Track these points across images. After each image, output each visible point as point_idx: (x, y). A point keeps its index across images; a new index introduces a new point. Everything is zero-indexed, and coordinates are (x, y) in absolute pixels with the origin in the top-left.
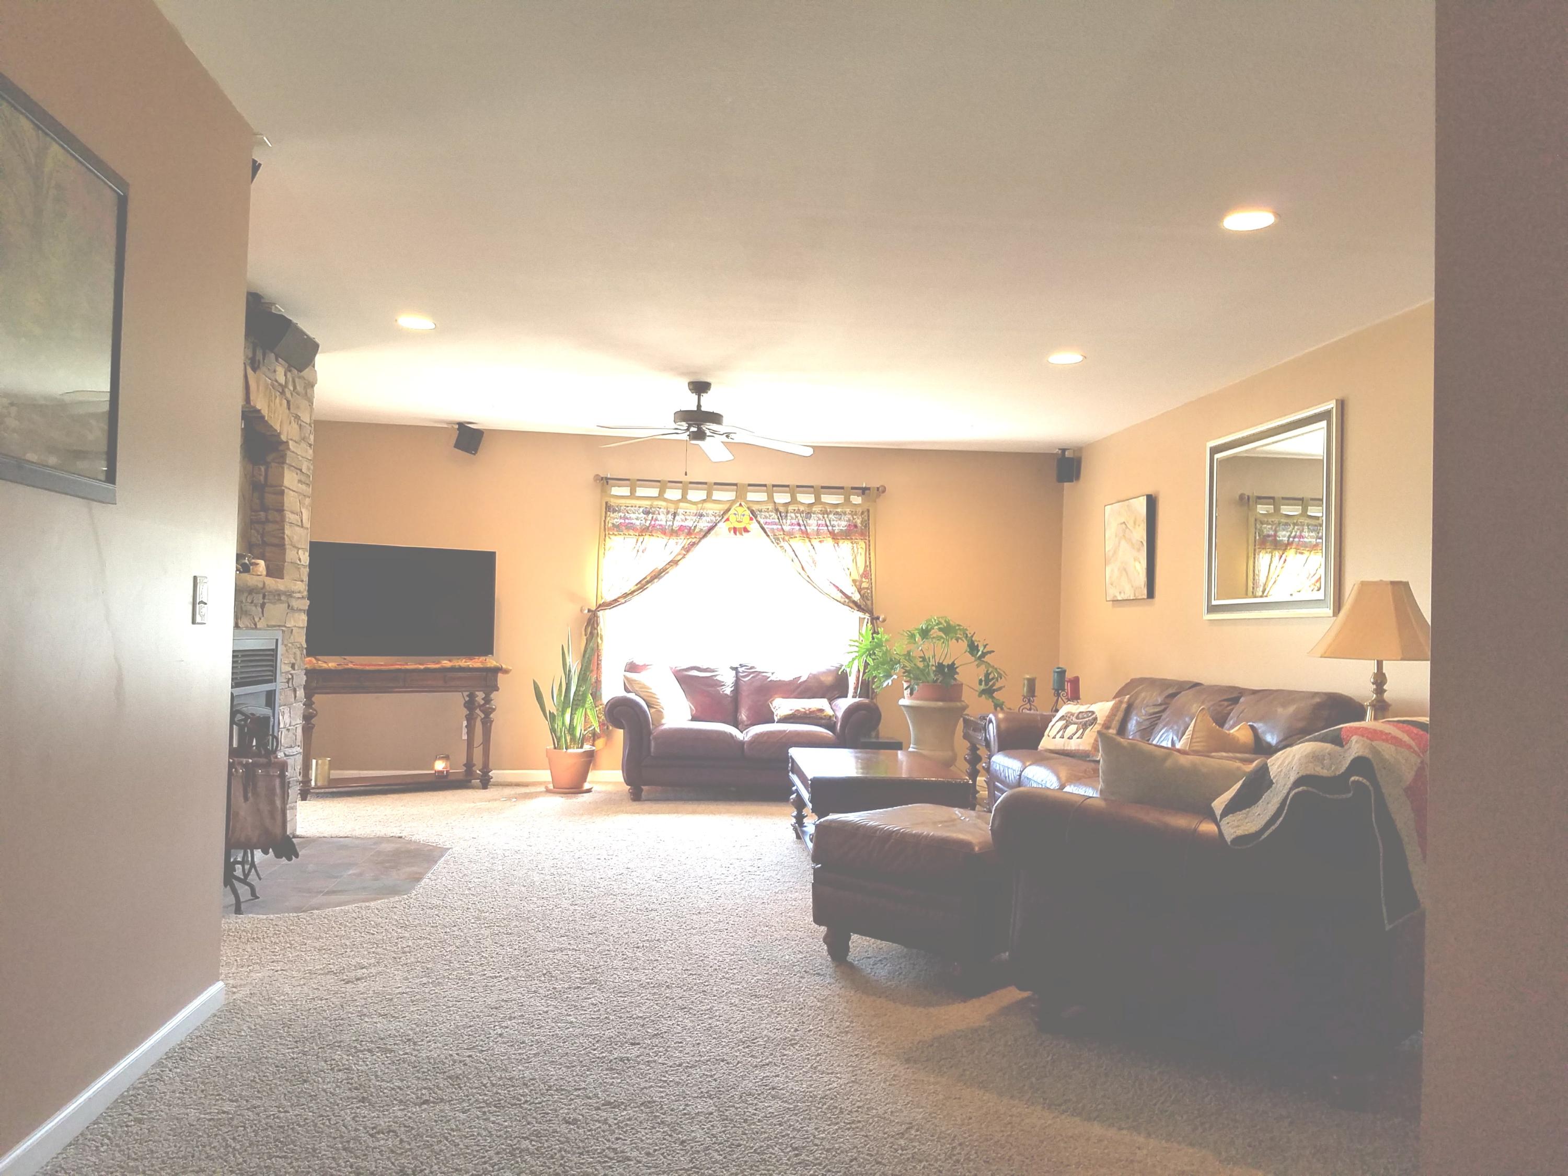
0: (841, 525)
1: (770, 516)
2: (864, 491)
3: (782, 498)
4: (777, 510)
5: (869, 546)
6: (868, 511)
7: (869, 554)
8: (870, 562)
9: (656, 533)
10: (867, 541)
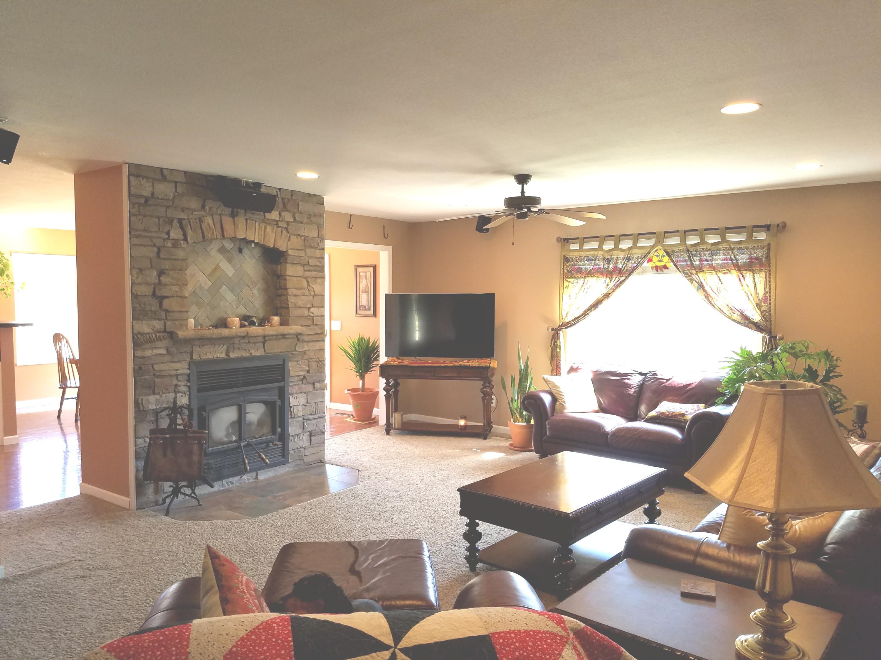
0: (743, 258)
1: (682, 255)
2: (767, 228)
3: (692, 241)
4: (688, 251)
5: (770, 275)
6: (769, 245)
7: (770, 282)
8: (770, 289)
9: (597, 274)
10: (767, 272)
